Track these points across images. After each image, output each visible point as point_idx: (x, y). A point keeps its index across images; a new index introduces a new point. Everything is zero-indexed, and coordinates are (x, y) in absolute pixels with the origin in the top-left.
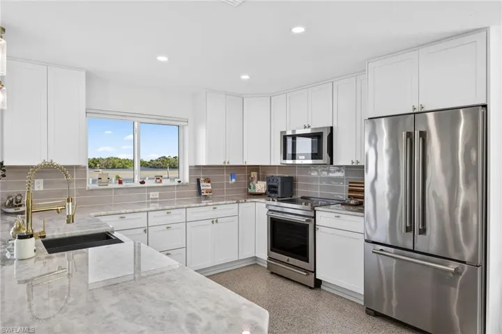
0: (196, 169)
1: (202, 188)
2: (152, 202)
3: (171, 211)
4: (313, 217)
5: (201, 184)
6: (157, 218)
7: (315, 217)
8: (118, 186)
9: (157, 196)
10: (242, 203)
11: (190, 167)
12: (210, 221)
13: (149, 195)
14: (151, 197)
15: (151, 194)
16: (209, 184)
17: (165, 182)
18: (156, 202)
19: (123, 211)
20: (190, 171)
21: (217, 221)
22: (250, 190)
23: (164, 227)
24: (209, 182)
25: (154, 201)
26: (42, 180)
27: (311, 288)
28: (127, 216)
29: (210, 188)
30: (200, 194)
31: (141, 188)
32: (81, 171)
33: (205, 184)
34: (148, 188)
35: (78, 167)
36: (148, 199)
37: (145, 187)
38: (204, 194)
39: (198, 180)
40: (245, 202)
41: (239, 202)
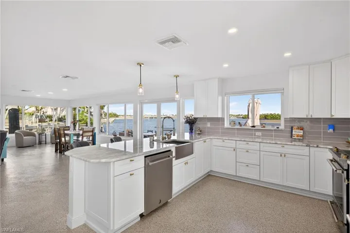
0: (291, 120)
1: (294, 133)
4: (346, 170)
5: (294, 131)
7: (348, 170)
8: (239, 127)
9: (261, 135)
10: (312, 147)
11: (286, 118)
13: (255, 134)
14: (257, 135)
15: (257, 133)
16: (302, 131)
17: (268, 128)
18: (260, 138)
19: (224, 138)
20: (285, 121)
21: (285, 155)
23: (245, 151)
24: (302, 129)
25: (258, 137)
28: (226, 141)
29: (302, 134)
30: (291, 137)
31: (250, 129)
32: (222, 119)
33: (298, 131)
34: (255, 130)
35: (221, 118)
36: (255, 135)
37: (253, 129)
38: (295, 137)
39: (292, 127)
40: (317, 146)
41: (309, 146)
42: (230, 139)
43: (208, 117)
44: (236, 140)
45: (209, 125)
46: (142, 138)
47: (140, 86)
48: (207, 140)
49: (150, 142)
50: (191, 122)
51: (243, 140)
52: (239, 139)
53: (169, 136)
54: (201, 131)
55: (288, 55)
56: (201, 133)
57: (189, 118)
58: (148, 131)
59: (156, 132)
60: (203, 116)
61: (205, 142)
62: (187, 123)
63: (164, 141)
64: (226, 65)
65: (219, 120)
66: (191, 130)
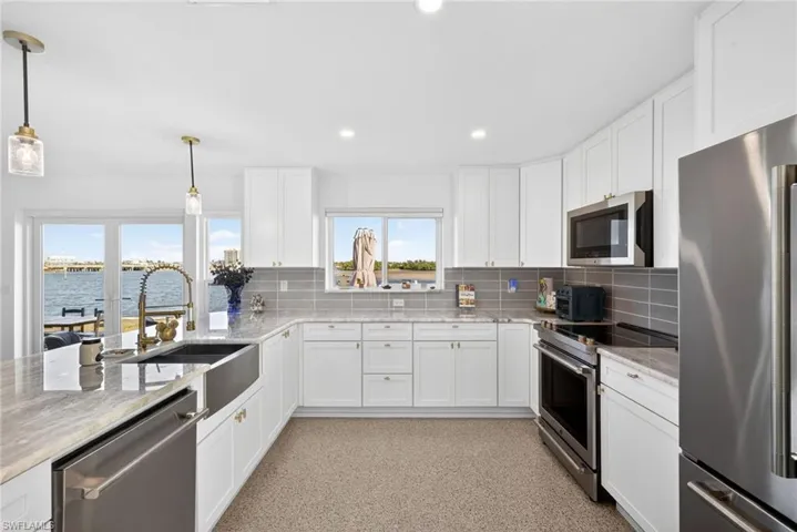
0: (454, 273)
1: (460, 297)
2: (396, 311)
3: (391, 325)
4: (595, 367)
5: (460, 292)
6: (375, 331)
7: (597, 367)
8: (358, 290)
9: (402, 305)
10: (503, 322)
11: (446, 269)
12: (449, 344)
13: (392, 303)
14: (395, 304)
15: (395, 300)
16: (473, 293)
17: (416, 287)
18: (401, 312)
19: (333, 320)
20: (446, 275)
21: (459, 345)
22: (539, 305)
23: (383, 344)
24: (472, 290)
25: (399, 310)
26: (286, 282)
27: (591, 500)
28: (337, 326)
29: (473, 297)
30: (458, 305)
31: (382, 293)
32: (320, 272)
33: (467, 292)
34: (391, 293)
35: (317, 269)
36: (392, 307)
37: (386, 293)
38: (464, 305)
39: (457, 286)
40: (509, 321)
41: (498, 322)
42: (348, 320)
43: (285, 265)
44: (362, 323)
45: (284, 287)
46: (34, 350)
47: (21, 131)
48: (291, 330)
49: (84, 366)
50: (233, 281)
51: (377, 319)
52: (367, 319)
53: (166, 332)
54: (263, 305)
55: (479, 134)
56: (264, 308)
57: (227, 269)
58: (65, 312)
59: (97, 312)
60: (271, 266)
61: (287, 334)
62: (219, 284)
63: (151, 351)
64: (347, 134)
65: (311, 275)
66: (234, 303)
